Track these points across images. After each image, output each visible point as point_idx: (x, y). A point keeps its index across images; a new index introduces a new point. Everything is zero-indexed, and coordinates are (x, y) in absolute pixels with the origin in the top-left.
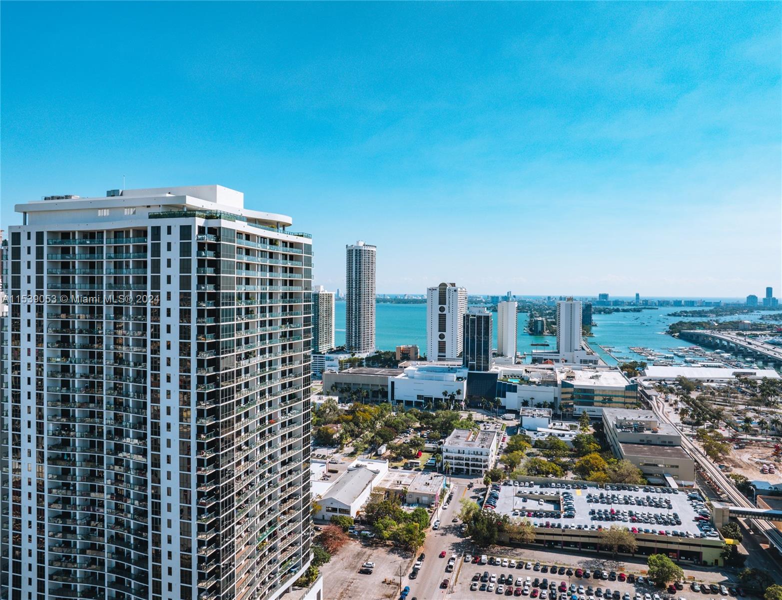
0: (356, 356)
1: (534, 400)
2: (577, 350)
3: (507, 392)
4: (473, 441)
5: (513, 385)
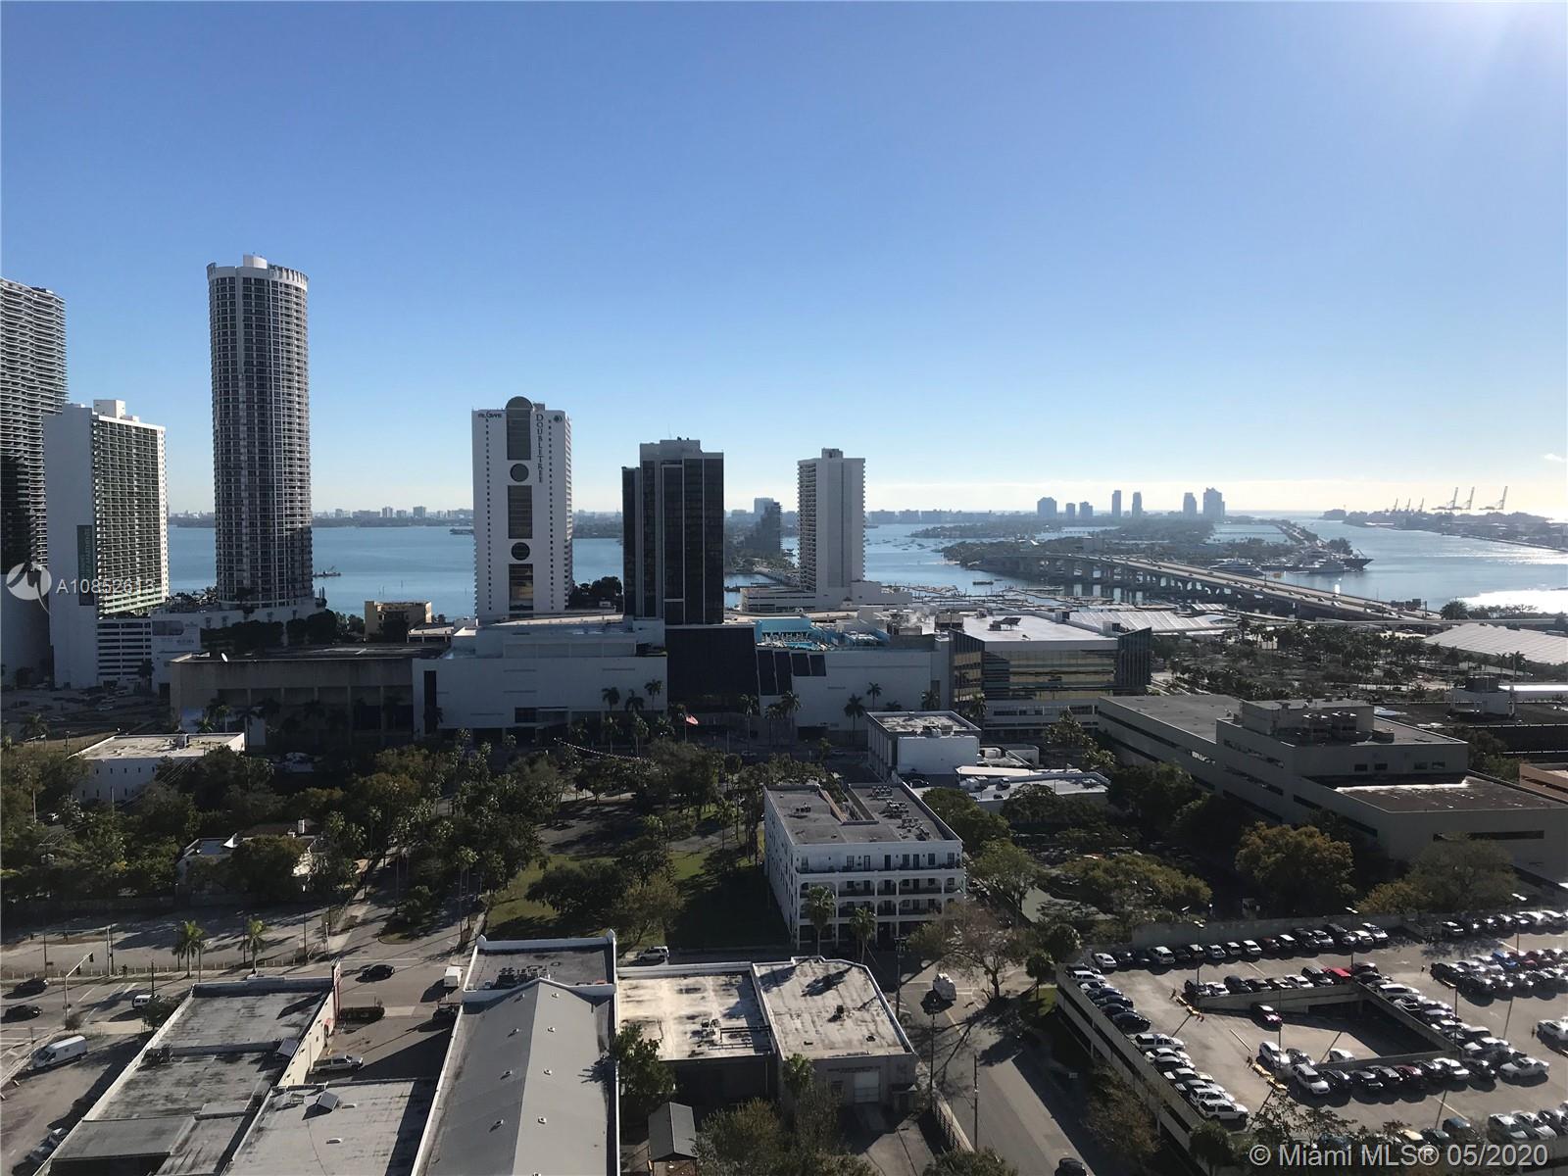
0: (260, 615)
1: (879, 693)
2: (859, 581)
3: (795, 675)
4: (864, 820)
5: (809, 654)
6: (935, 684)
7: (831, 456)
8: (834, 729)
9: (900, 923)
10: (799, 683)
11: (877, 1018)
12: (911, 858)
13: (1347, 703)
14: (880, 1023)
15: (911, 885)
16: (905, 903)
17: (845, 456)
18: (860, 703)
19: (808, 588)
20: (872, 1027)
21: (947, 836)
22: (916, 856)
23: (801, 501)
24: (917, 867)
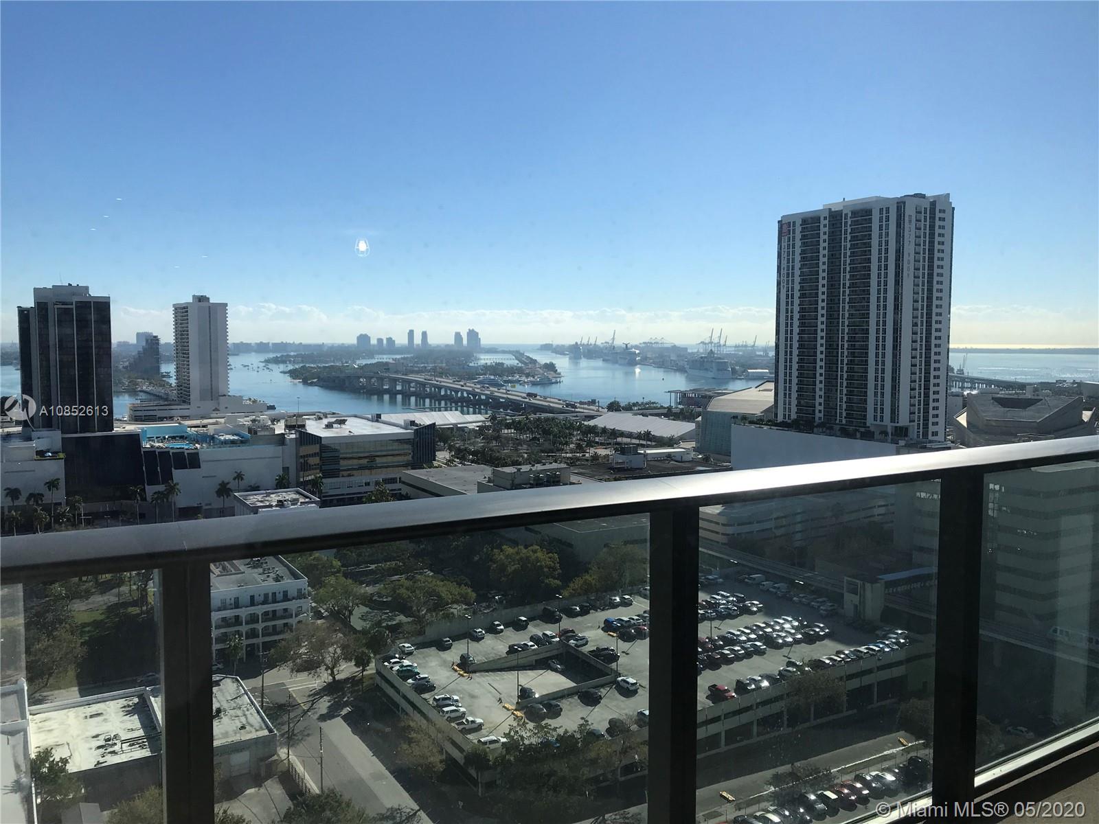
1: (242, 479)
2: (225, 395)
3: (176, 469)
4: (233, 572)
5: (186, 452)
6: (286, 469)
7: (200, 301)
8: (207, 507)
9: (263, 643)
10: (178, 475)
11: (247, 713)
12: (270, 595)
13: (555, 466)
14: (249, 716)
15: (271, 616)
16: (266, 628)
17: (211, 301)
18: (228, 486)
19: (184, 402)
20: (243, 720)
21: (296, 577)
22: (274, 594)
23: (176, 335)
24: (275, 601)
